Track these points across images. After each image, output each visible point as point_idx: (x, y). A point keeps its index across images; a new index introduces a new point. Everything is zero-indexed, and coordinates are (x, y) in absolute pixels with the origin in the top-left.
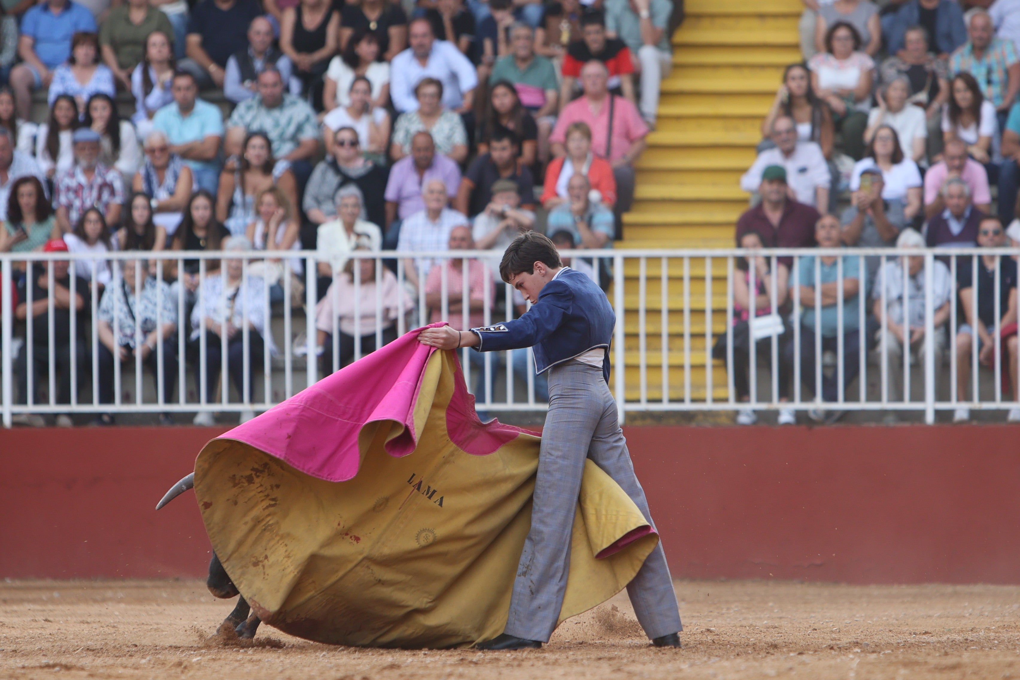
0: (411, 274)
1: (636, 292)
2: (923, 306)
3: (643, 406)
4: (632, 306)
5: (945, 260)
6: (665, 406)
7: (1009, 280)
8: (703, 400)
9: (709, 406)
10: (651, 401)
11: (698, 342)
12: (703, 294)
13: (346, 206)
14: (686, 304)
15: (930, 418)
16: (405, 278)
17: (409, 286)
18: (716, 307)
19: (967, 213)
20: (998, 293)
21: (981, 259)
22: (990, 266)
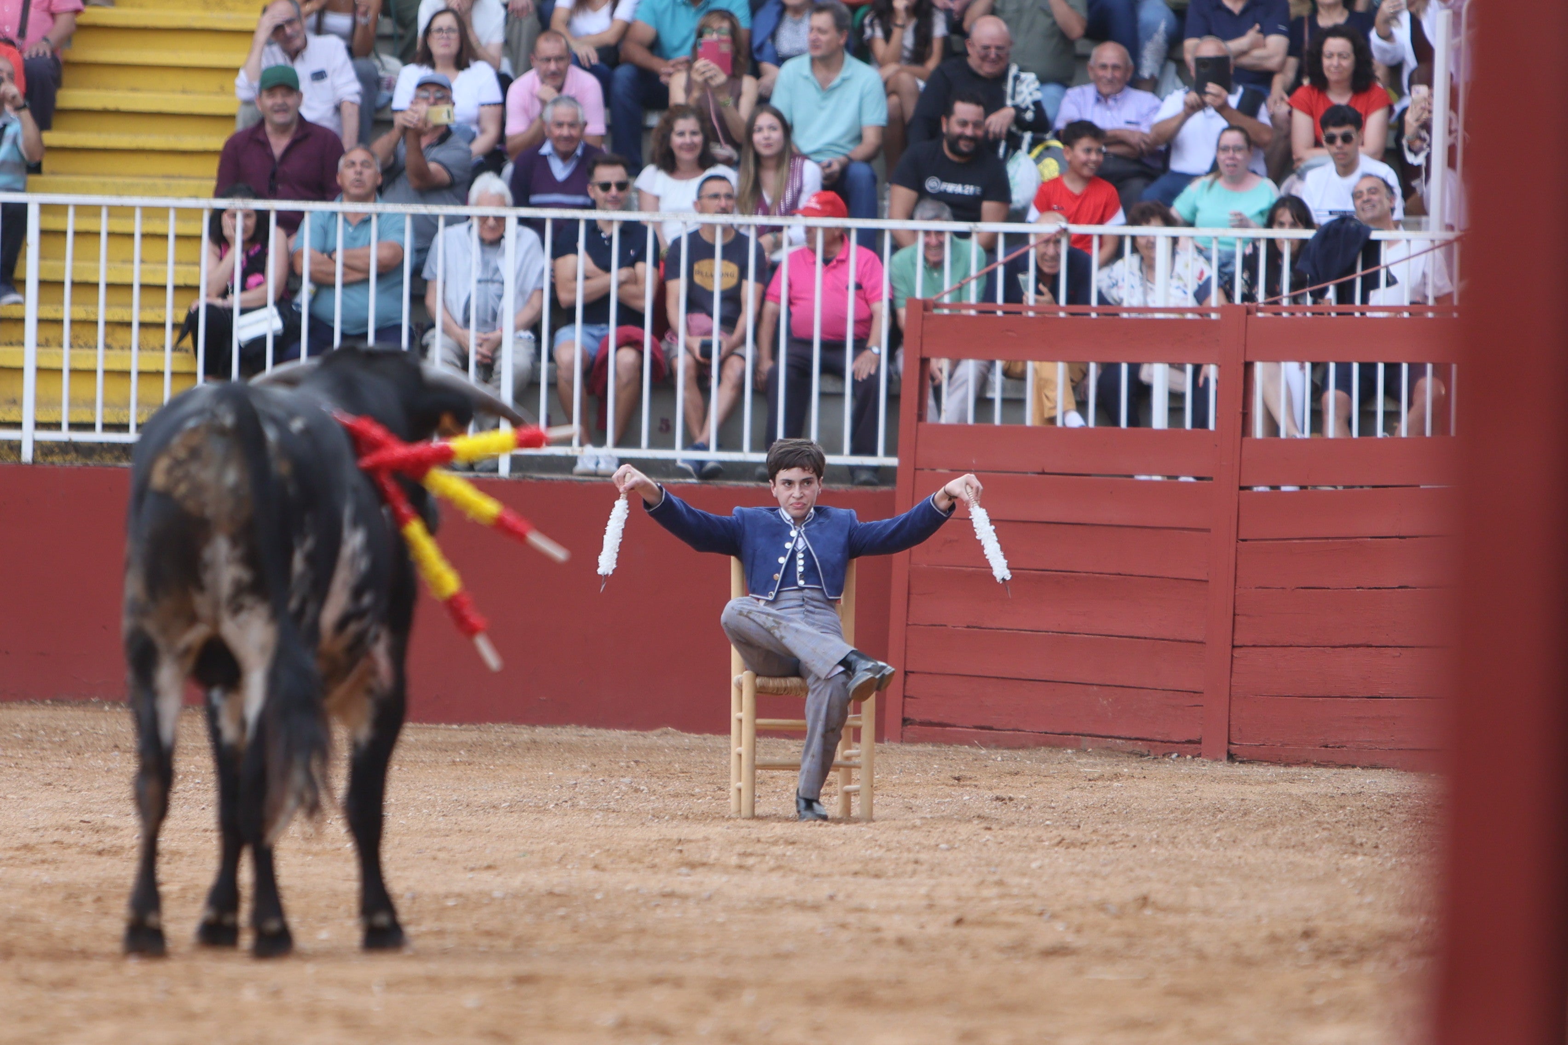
1: (60, 256)
3: (64, 435)
4: (51, 276)
5: (534, 224)
6: (98, 436)
7: (632, 253)
10: (74, 426)
11: (152, 336)
12: (163, 261)
14: (136, 276)
15: (504, 469)
18: (181, 282)
19: (579, 152)
20: (616, 275)
21: (591, 225)
22: (605, 234)
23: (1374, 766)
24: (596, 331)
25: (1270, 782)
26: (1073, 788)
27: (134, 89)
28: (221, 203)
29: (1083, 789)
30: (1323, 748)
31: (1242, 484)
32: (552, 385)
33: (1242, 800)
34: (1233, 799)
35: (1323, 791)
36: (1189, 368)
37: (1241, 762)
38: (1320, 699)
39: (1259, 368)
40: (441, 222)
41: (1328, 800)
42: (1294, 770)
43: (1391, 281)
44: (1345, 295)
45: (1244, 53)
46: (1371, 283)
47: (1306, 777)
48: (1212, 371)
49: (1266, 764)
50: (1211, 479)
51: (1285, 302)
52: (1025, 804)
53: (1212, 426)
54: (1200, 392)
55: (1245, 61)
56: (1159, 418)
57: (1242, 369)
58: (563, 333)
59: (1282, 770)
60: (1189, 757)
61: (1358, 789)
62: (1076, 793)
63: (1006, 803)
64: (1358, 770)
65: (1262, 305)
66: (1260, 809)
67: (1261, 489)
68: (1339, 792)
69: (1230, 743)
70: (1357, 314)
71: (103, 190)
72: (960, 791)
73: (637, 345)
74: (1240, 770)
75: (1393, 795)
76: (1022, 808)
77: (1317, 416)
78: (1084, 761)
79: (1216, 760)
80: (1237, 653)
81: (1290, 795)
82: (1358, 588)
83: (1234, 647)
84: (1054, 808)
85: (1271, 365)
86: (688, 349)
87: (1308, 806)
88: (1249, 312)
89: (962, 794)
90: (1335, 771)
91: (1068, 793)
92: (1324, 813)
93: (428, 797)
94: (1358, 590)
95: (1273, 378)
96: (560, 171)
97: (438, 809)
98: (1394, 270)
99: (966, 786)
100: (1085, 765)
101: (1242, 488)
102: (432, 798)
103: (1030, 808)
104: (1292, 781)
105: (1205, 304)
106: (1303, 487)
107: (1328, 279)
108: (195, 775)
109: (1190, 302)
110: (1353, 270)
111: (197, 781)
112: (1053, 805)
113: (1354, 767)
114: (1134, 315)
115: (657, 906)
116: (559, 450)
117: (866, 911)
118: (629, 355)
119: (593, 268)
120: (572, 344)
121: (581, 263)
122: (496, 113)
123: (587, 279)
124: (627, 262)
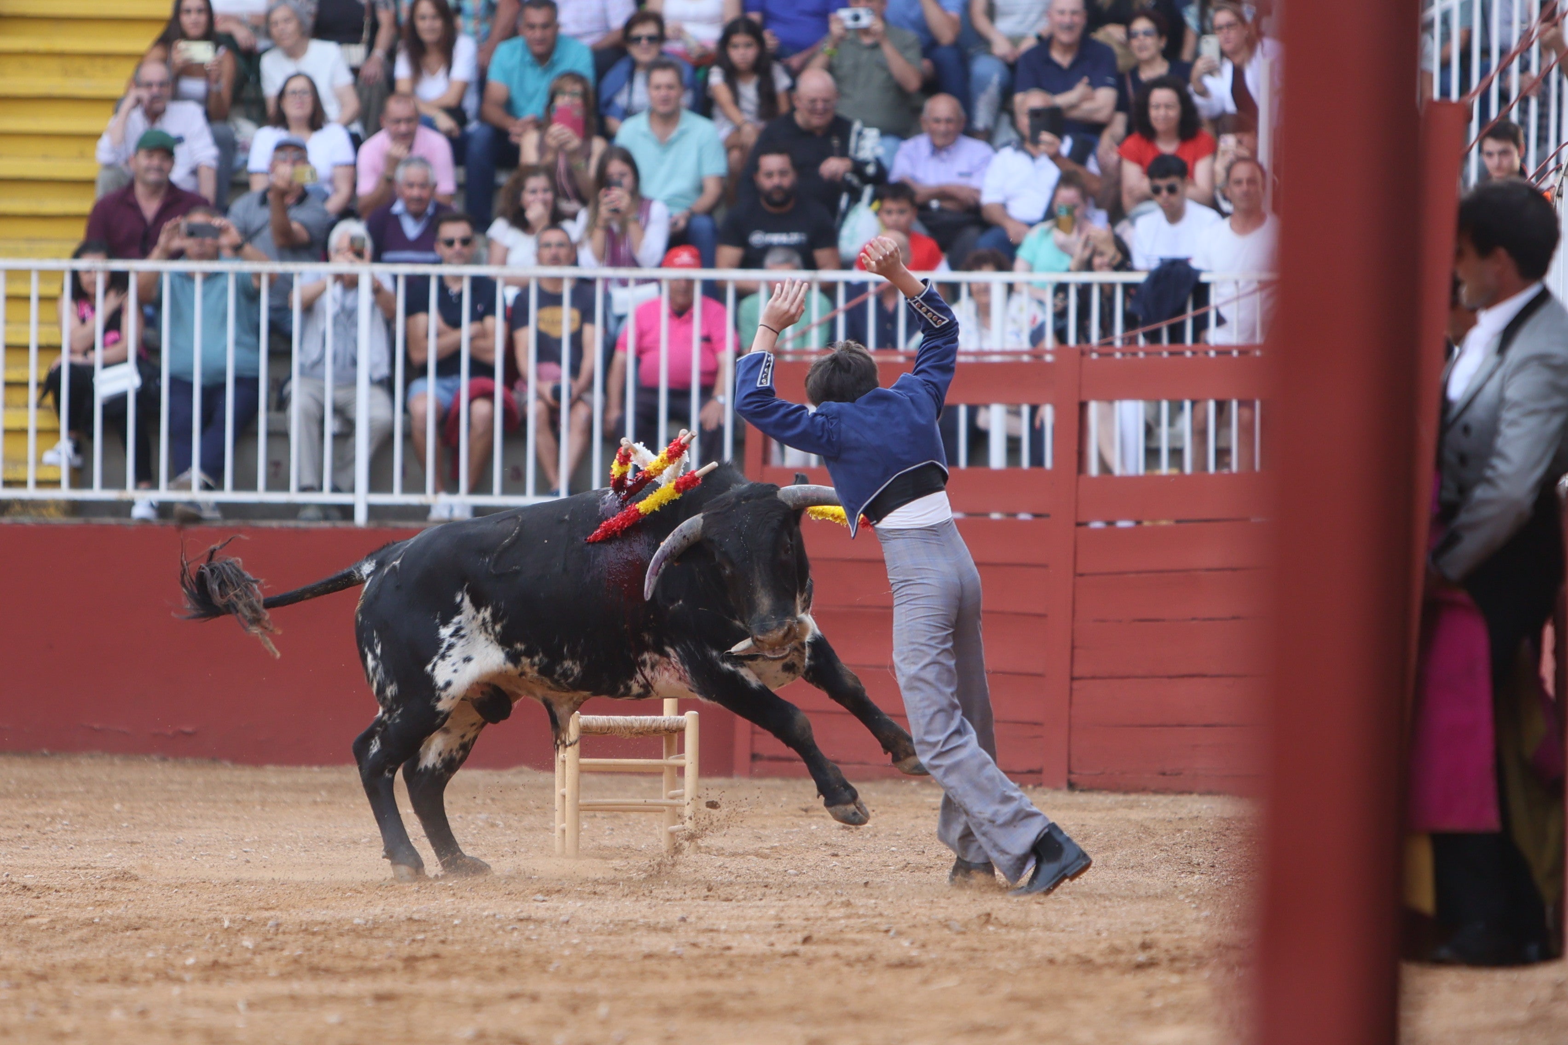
7: (482, 307)
8: (23, 484)
9: (30, 493)
11: (16, 395)
12: (26, 321)
15: (361, 517)
18: (44, 341)
19: (430, 210)
20: (467, 329)
21: (441, 279)
22: (454, 289)
23: (1209, 792)
24: (448, 383)
25: (1109, 809)
26: (917, 817)
29: (927, 818)
30: (1161, 777)
31: (1080, 520)
32: (408, 436)
33: (1083, 825)
34: (1074, 825)
35: (1161, 816)
36: (1025, 410)
37: (1082, 791)
38: (1158, 729)
39: (1094, 409)
41: (1166, 824)
42: (1133, 797)
43: (1220, 321)
44: (1176, 335)
45: (1073, 106)
46: (1201, 325)
47: (1144, 804)
48: (1047, 413)
49: (1104, 792)
50: (1047, 516)
51: (1118, 343)
52: (871, 832)
53: (1048, 463)
54: (1036, 434)
55: (1076, 114)
56: (997, 457)
57: (1076, 409)
58: (417, 385)
59: (1120, 798)
60: (1030, 787)
61: (1195, 814)
62: (920, 821)
63: (852, 832)
64: (1195, 797)
65: (1096, 348)
66: (1100, 834)
67: (1097, 525)
68: (1177, 817)
69: (1070, 772)
70: (1188, 354)
72: (808, 821)
73: (489, 395)
74: (1080, 798)
75: (1228, 819)
76: (868, 836)
77: (1152, 454)
78: (928, 791)
79: (1056, 788)
80: (1076, 685)
81: (1129, 820)
82: (1194, 619)
83: (1073, 679)
84: (899, 835)
85: (1104, 405)
86: (540, 395)
87: (1146, 830)
88: (1083, 353)
89: (810, 824)
90: (1172, 797)
91: (913, 822)
92: (1162, 836)
93: (290, 834)
94: (1194, 622)
95: (1107, 419)
96: (412, 229)
98: (1224, 312)
99: (814, 816)
100: (930, 795)
101: (1079, 524)
102: (294, 835)
103: (876, 836)
104: (1131, 807)
105: (1040, 347)
106: (1138, 523)
107: (1159, 319)
108: (62, 817)
109: (1026, 345)
110: (1182, 311)
111: (65, 822)
112: (898, 833)
113: (1190, 793)
114: (971, 359)
115: (514, 929)
116: (414, 499)
117: (717, 931)
118: (481, 406)
119: (443, 326)
120: (425, 396)
121: (433, 319)
122: (348, 171)
123: (439, 334)
124: (477, 316)
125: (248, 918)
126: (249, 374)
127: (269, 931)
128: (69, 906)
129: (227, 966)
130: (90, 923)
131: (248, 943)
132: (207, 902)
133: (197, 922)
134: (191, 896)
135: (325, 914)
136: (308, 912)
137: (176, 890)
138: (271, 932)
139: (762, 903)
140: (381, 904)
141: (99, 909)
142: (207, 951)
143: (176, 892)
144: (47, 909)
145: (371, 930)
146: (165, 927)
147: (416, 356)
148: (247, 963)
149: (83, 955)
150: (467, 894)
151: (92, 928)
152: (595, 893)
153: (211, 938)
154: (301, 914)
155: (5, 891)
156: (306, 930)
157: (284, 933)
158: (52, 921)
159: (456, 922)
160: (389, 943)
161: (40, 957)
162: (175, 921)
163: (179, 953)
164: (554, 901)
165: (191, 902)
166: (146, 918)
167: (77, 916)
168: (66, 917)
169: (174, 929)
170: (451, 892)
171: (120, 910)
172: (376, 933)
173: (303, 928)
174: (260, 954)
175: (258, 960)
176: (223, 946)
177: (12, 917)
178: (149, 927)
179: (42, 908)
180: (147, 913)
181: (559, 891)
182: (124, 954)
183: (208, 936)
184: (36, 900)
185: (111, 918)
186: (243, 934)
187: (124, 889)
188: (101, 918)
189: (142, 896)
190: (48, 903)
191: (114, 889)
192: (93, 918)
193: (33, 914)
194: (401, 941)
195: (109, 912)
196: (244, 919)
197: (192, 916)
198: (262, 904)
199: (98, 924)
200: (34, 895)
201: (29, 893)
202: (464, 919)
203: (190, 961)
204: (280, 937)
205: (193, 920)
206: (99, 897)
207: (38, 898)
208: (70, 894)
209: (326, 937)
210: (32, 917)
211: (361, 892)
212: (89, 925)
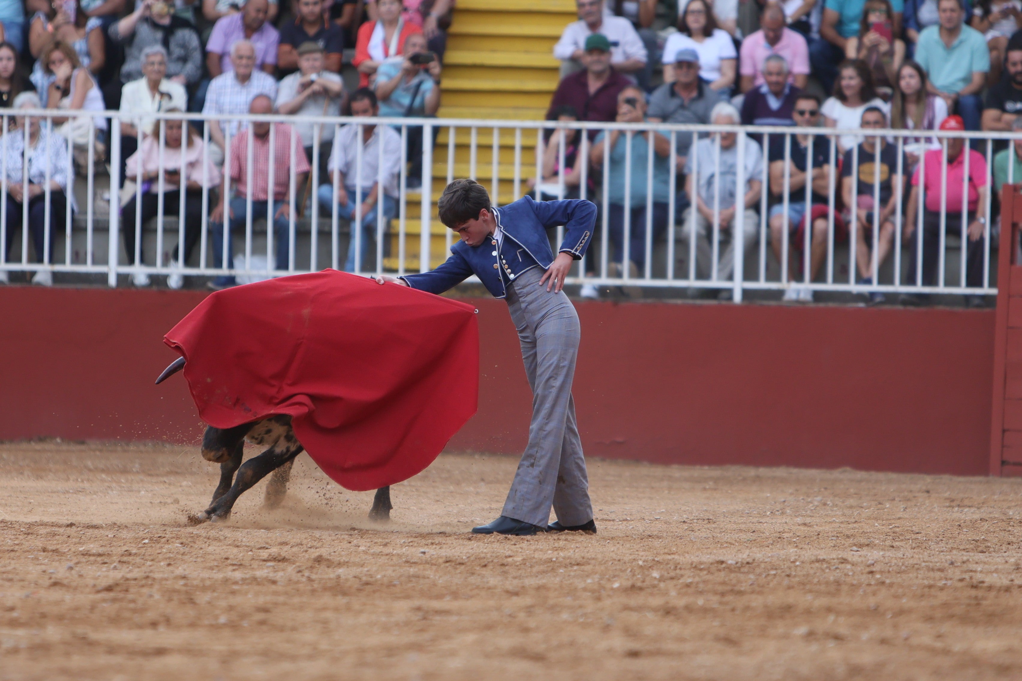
0: (217, 135)
1: (445, 160)
2: (734, 183)
4: (439, 174)
5: (756, 137)
7: (821, 158)
12: (512, 163)
13: (153, 63)
14: (495, 173)
15: (737, 298)
16: (211, 139)
17: (214, 148)
19: (787, 91)
20: (810, 172)
21: (794, 137)
22: (803, 144)
27: (494, 51)
28: (551, 124)
40: (695, 137)
58: (776, 209)
71: (473, 116)
73: (825, 216)
86: (858, 218)
96: (774, 103)
97: (693, 515)
115: (837, 568)
116: (773, 286)
117: (975, 571)
118: (820, 224)
119: (794, 169)
120: (781, 216)
121: (787, 165)
122: (732, 63)
123: (791, 175)
124: (818, 164)
125: (656, 559)
126: (663, 200)
127: (670, 568)
128: (535, 551)
129: (641, 589)
130: (550, 560)
131: (656, 574)
132: (629, 549)
133: (622, 561)
134: (618, 545)
135: (709, 558)
136: (697, 556)
137: (609, 541)
138: (672, 568)
139: (1006, 554)
140: (747, 552)
141: (556, 553)
142: (628, 579)
143: (608, 542)
144: (521, 552)
145: (739, 568)
146: (600, 564)
147: (775, 189)
148: (654, 586)
149: (544, 581)
150: (806, 546)
151: (551, 564)
152: (893, 547)
153: (631, 571)
154: (692, 557)
155: (493, 540)
156: (695, 567)
157: (680, 569)
158: (524, 559)
159: (798, 563)
160: (752, 576)
161: (516, 582)
162: (607, 561)
163: (609, 580)
164: (864, 552)
165: (618, 549)
166: (588, 559)
167: (541, 557)
168: (534, 557)
169: (606, 565)
170: (795, 545)
171: (570, 553)
172: (742, 570)
173: (694, 566)
174: (664, 581)
175: (662, 585)
176: (639, 576)
177: (496, 557)
178: (589, 564)
179: (517, 551)
180: (588, 555)
181: (868, 545)
182: (571, 581)
183: (629, 570)
184: (514, 546)
185: (564, 558)
186: (653, 569)
187: (573, 540)
188: (557, 558)
189: (585, 545)
190: (521, 548)
191: (566, 540)
192: (551, 559)
193: (511, 555)
194: (760, 575)
195: (562, 554)
196: (654, 560)
197: (619, 557)
198: (666, 551)
199: (555, 562)
200: (513, 543)
201: (508, 542)
202: (803, 562)
203: (616, 585)
204: (678, 571)
205: (619, 560)
206: (556, 545)
207: (515, 545)
208: (536, 542)
209: (709, 572)
210: (510, 556)
211: (733, 544)
212: (549, 562)
